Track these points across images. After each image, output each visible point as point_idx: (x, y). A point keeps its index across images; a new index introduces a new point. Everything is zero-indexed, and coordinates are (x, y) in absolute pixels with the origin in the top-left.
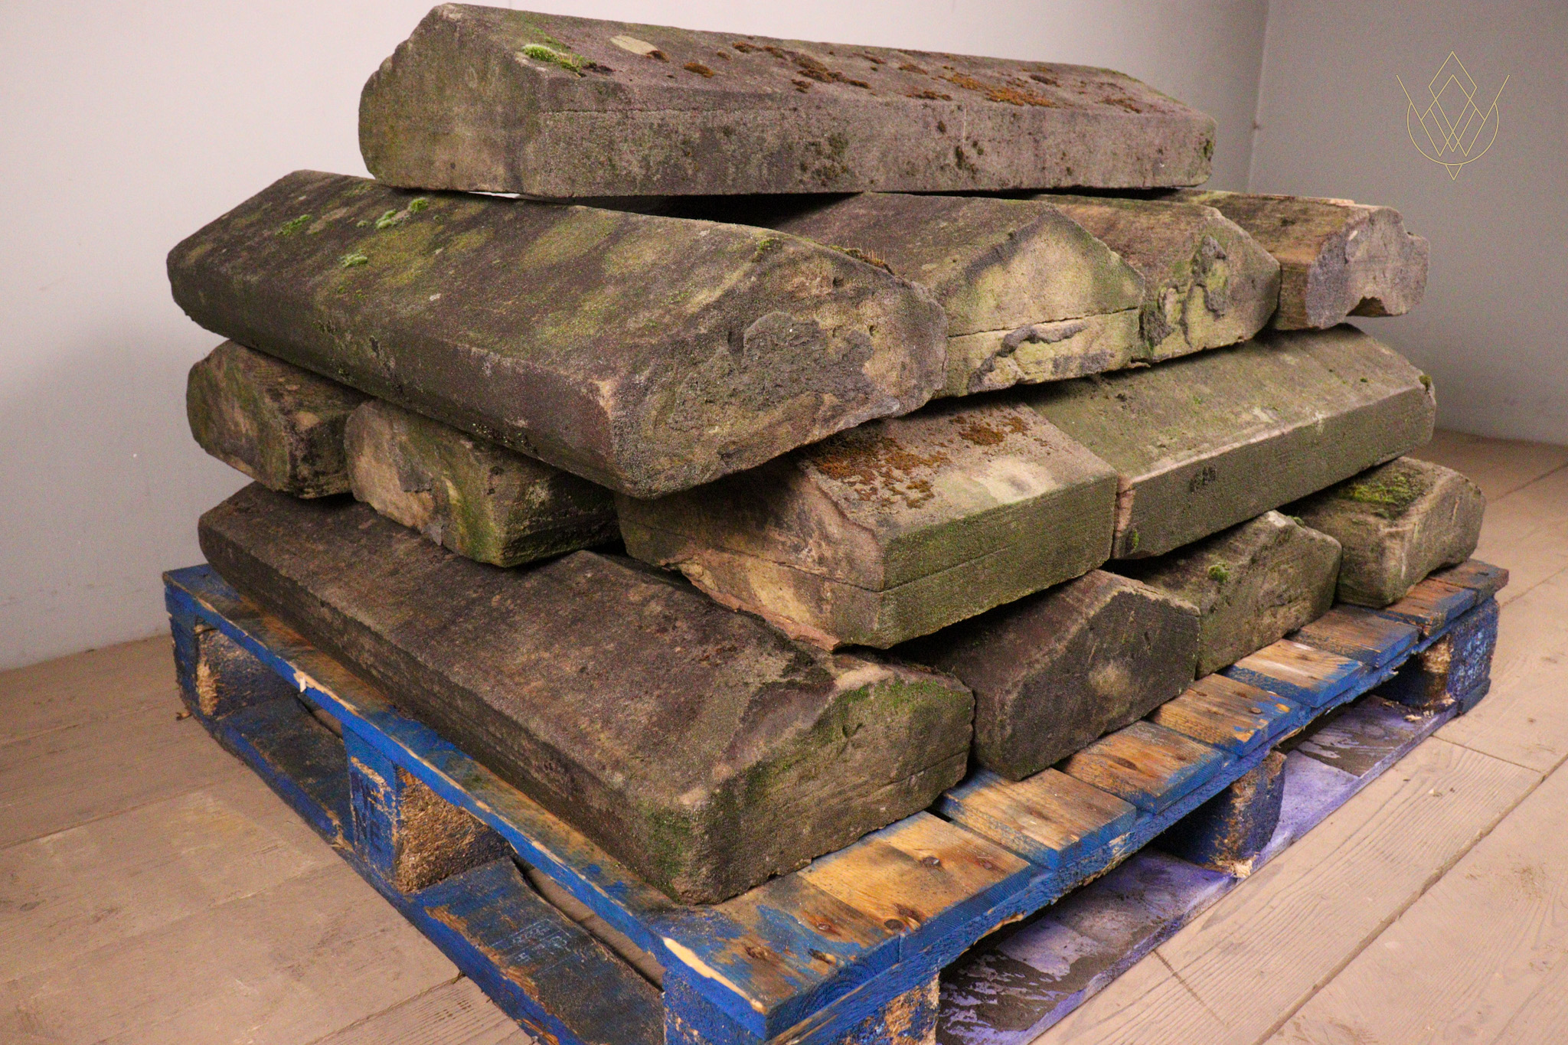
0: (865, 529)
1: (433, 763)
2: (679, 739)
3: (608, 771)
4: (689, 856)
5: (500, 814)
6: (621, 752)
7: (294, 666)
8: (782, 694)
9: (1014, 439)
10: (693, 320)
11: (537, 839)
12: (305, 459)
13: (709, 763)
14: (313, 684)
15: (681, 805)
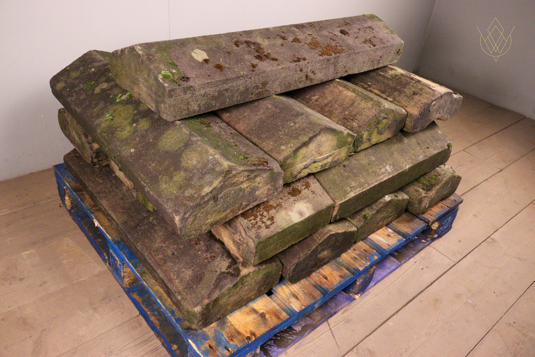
0: (251, 238)
1: (132, 264)
2: (196, 288)
3: (177, 294)
4: (196, 321)
5: (150, 288)
6: (181, 288)
7: (94, 217)
8: (226, 276)
9: (305, 192)
10: (203, 197)
11: (159, 299)
12: (95, 157)
13: (203, 298)
14: (99, 226)
15: (194, 311)
